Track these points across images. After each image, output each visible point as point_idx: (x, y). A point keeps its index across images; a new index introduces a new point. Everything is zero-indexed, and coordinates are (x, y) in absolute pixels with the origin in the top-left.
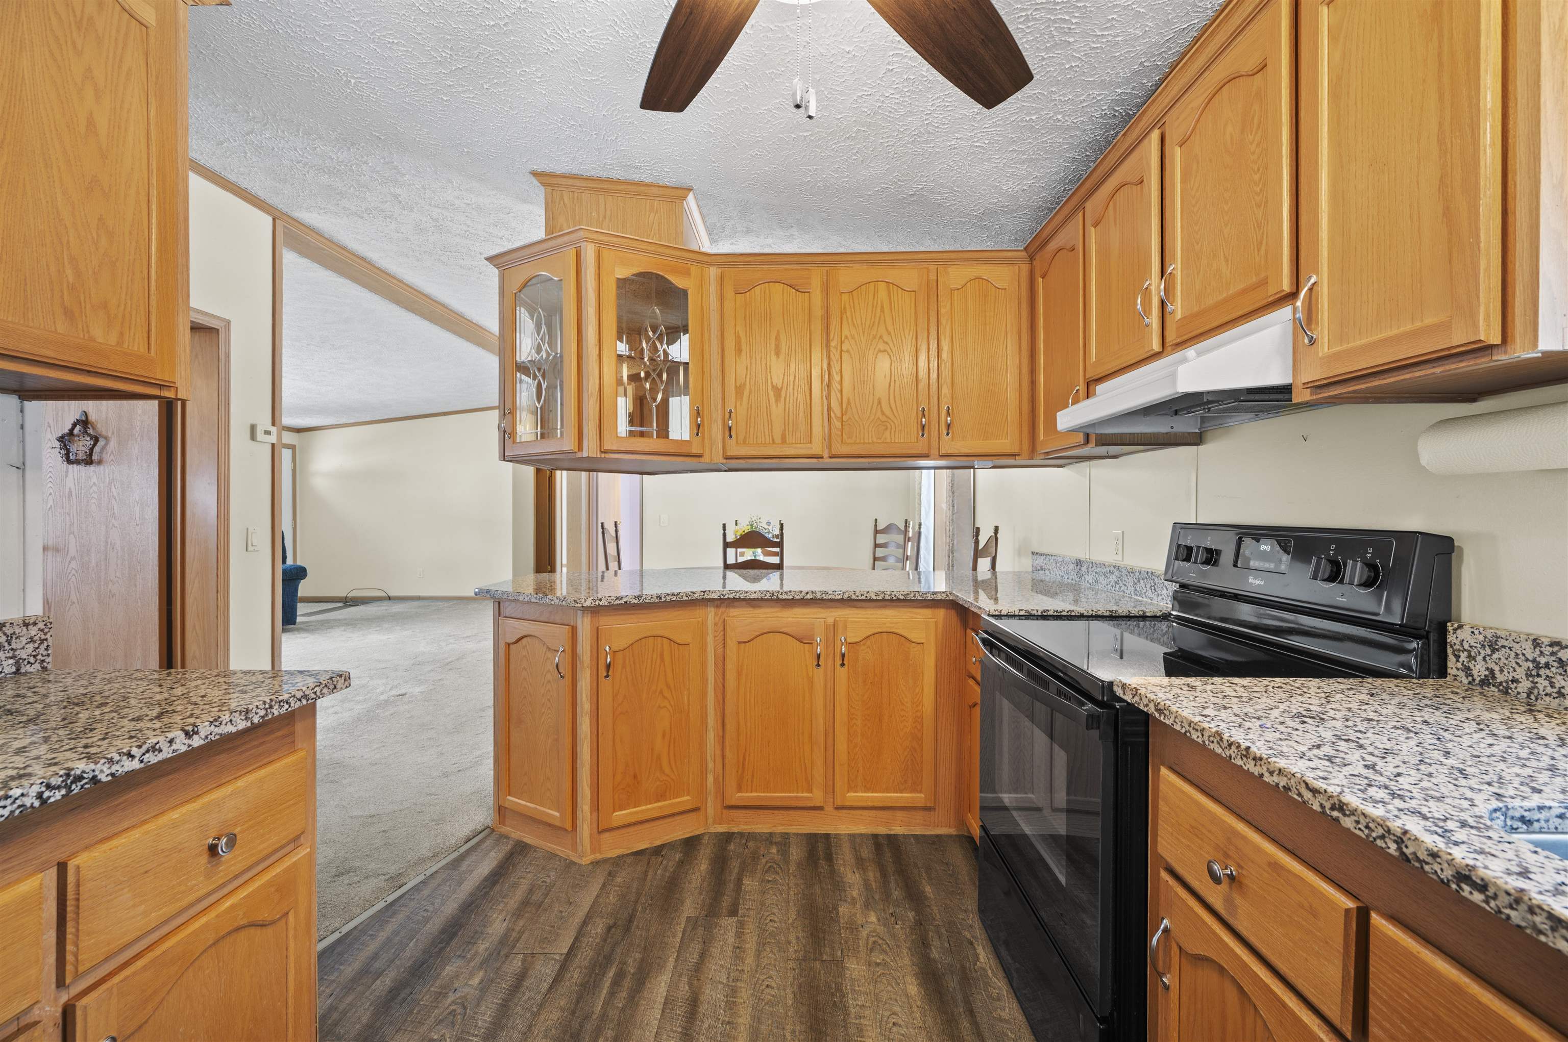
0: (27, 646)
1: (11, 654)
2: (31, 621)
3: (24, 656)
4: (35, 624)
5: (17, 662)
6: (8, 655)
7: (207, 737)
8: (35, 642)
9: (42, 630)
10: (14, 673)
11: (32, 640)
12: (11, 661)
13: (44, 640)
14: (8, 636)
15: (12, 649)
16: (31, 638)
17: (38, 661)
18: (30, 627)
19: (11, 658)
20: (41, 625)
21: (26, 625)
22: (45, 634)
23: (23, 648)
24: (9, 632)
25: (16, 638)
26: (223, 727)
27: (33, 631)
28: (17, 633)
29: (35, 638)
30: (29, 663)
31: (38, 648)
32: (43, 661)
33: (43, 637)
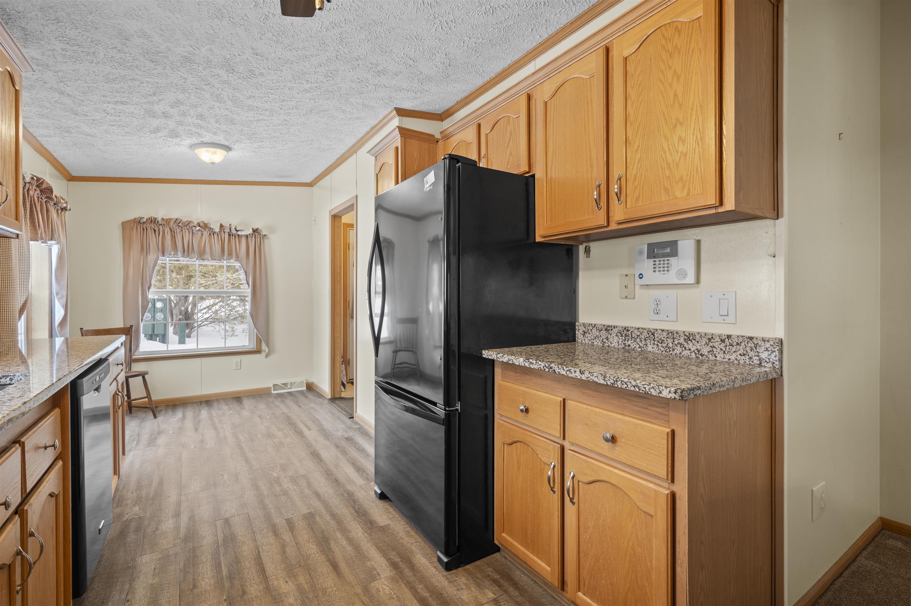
0: (765, 352)
1: (757, 354)
2: (767, 340)
3: (764, 357)
4: (768, 341)
5: (760, 359)
6: (755, 354)
7: (587, 378)
8: (769, 351)
9: (772, 346)
10: (758, 364)
11: (767, 350)
12: (757, 358)
13: (774, 351)
14: (755, 345)
15: (757, 352)
16: (767, 348)
17: (771, 362)
18: (766, 342)
19: (757, 356)
20: (772, 343)
21: (764, 341)
22: (774, 348)
23: (763, 352)
24: (756, 342)
25: (759, 347)
26: (594, 377)
27: (768, 345)
28: (759, 344)
29: (769, 349)
30: (766, 361)
31: (770, 355)
32: (773, 363)
33: (773, 350)
